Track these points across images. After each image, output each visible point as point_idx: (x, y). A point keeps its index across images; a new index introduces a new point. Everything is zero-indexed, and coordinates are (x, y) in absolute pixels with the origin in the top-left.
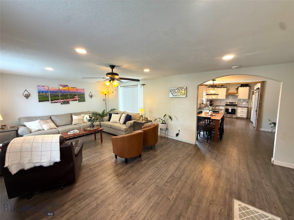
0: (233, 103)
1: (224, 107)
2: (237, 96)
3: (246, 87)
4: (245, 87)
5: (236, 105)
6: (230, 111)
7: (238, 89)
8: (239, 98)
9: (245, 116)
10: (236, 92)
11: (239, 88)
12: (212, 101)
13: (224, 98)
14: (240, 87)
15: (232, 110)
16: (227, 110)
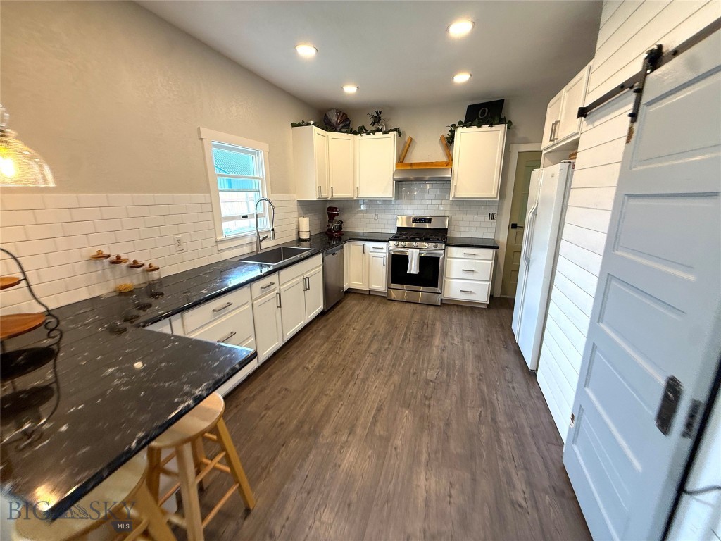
0: (428, 220)
1: (383, 245)
2: (449, 181)
3: (491, 125)
4: (485, 128)
5: (440, 235)
6: (413, 269)
7: (450, 140)
8: (459, 195)
9: (480, 293)
10: (444, 159)
11: (460, 132)
12: (335, 209)
13: (389, 193)
14: (462, 124)
15: (423, 261)
16: (398, 264)
